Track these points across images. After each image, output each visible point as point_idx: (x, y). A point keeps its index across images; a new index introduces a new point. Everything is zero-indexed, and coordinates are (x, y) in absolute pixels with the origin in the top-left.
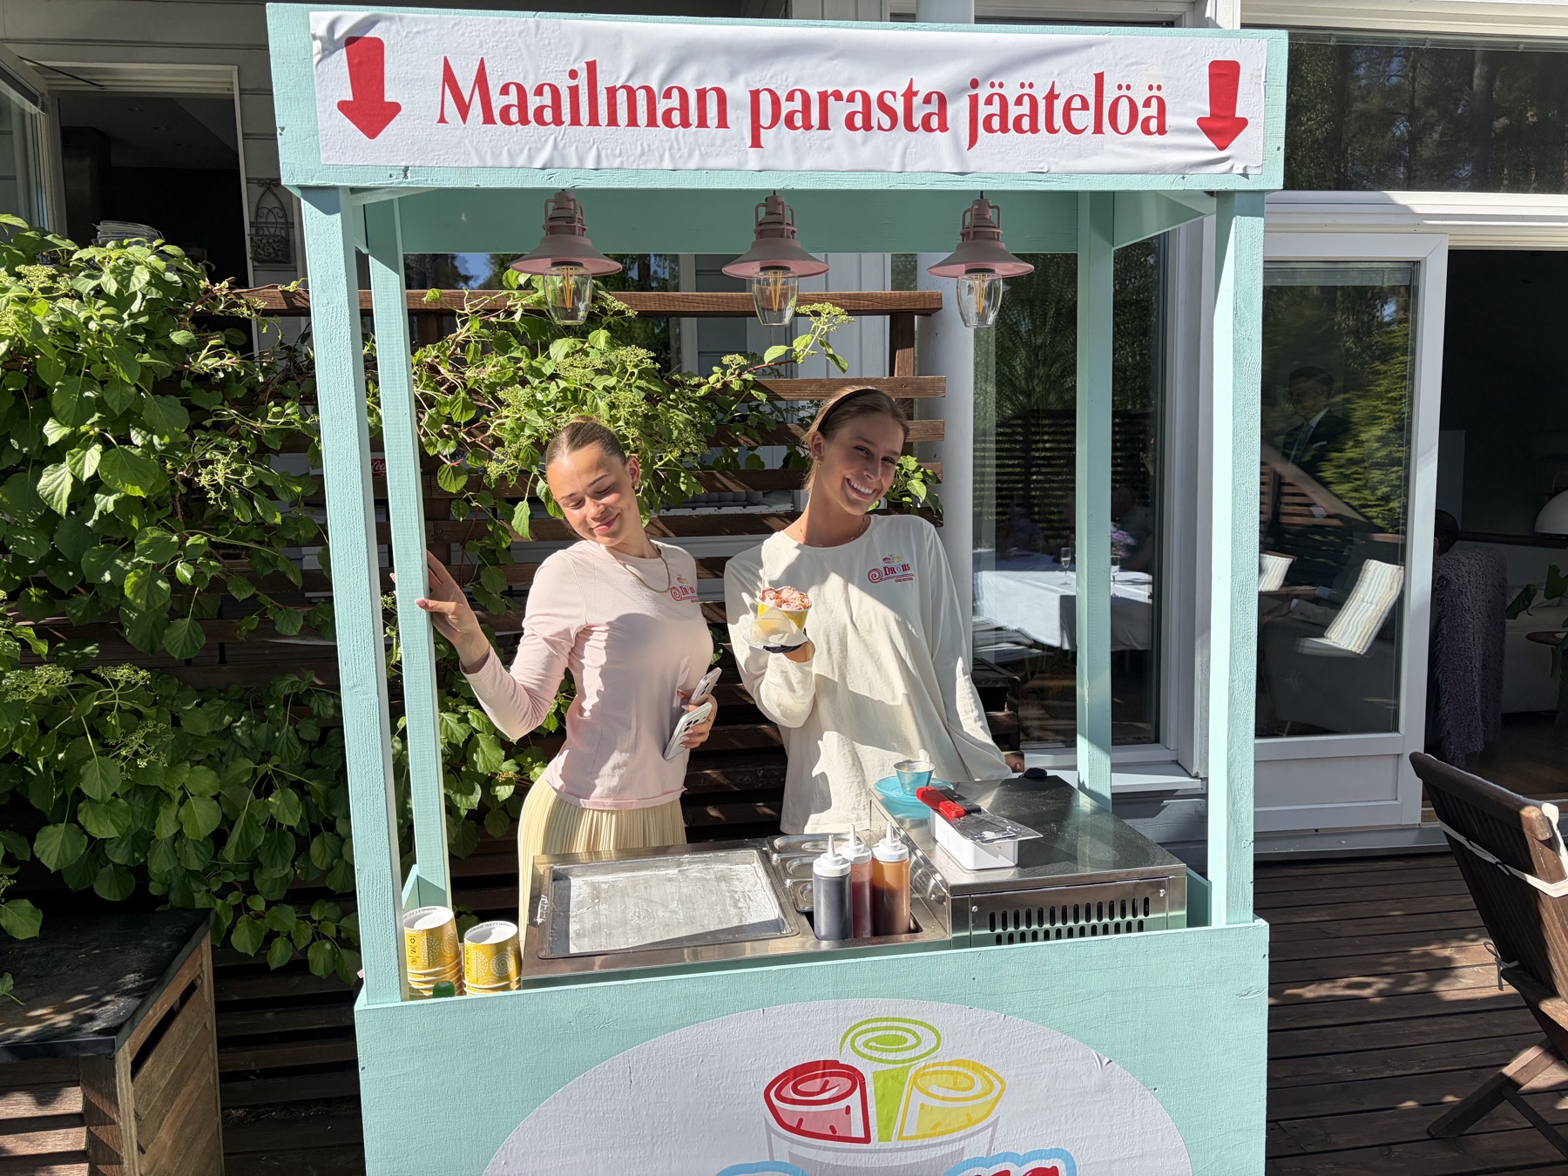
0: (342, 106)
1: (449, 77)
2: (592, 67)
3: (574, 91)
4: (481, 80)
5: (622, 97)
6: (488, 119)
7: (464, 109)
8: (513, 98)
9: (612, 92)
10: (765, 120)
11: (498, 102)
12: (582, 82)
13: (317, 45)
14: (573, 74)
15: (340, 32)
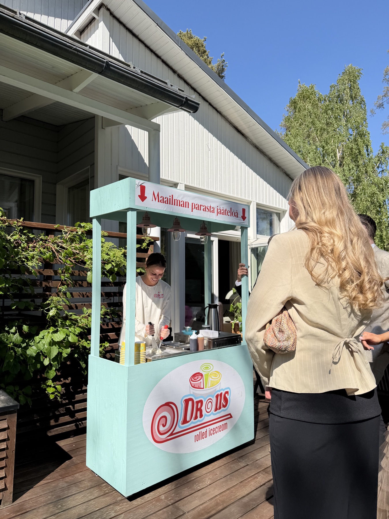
0: (139, 196)
1: (154, 194)
2: (172, 195)
3: (170, 199)
4: (158, 195)
5: (176, 201)
6: (159, 201)
7: (155, 199)
8: (162, 199)
9: (175, 200)
10: (193, 208)
11: (160, 199)
12: (171, 198)
13: (136, 185)
14: (170, 196)
15: (140, 184)
